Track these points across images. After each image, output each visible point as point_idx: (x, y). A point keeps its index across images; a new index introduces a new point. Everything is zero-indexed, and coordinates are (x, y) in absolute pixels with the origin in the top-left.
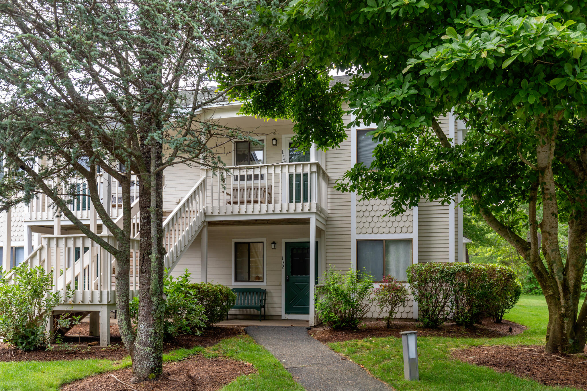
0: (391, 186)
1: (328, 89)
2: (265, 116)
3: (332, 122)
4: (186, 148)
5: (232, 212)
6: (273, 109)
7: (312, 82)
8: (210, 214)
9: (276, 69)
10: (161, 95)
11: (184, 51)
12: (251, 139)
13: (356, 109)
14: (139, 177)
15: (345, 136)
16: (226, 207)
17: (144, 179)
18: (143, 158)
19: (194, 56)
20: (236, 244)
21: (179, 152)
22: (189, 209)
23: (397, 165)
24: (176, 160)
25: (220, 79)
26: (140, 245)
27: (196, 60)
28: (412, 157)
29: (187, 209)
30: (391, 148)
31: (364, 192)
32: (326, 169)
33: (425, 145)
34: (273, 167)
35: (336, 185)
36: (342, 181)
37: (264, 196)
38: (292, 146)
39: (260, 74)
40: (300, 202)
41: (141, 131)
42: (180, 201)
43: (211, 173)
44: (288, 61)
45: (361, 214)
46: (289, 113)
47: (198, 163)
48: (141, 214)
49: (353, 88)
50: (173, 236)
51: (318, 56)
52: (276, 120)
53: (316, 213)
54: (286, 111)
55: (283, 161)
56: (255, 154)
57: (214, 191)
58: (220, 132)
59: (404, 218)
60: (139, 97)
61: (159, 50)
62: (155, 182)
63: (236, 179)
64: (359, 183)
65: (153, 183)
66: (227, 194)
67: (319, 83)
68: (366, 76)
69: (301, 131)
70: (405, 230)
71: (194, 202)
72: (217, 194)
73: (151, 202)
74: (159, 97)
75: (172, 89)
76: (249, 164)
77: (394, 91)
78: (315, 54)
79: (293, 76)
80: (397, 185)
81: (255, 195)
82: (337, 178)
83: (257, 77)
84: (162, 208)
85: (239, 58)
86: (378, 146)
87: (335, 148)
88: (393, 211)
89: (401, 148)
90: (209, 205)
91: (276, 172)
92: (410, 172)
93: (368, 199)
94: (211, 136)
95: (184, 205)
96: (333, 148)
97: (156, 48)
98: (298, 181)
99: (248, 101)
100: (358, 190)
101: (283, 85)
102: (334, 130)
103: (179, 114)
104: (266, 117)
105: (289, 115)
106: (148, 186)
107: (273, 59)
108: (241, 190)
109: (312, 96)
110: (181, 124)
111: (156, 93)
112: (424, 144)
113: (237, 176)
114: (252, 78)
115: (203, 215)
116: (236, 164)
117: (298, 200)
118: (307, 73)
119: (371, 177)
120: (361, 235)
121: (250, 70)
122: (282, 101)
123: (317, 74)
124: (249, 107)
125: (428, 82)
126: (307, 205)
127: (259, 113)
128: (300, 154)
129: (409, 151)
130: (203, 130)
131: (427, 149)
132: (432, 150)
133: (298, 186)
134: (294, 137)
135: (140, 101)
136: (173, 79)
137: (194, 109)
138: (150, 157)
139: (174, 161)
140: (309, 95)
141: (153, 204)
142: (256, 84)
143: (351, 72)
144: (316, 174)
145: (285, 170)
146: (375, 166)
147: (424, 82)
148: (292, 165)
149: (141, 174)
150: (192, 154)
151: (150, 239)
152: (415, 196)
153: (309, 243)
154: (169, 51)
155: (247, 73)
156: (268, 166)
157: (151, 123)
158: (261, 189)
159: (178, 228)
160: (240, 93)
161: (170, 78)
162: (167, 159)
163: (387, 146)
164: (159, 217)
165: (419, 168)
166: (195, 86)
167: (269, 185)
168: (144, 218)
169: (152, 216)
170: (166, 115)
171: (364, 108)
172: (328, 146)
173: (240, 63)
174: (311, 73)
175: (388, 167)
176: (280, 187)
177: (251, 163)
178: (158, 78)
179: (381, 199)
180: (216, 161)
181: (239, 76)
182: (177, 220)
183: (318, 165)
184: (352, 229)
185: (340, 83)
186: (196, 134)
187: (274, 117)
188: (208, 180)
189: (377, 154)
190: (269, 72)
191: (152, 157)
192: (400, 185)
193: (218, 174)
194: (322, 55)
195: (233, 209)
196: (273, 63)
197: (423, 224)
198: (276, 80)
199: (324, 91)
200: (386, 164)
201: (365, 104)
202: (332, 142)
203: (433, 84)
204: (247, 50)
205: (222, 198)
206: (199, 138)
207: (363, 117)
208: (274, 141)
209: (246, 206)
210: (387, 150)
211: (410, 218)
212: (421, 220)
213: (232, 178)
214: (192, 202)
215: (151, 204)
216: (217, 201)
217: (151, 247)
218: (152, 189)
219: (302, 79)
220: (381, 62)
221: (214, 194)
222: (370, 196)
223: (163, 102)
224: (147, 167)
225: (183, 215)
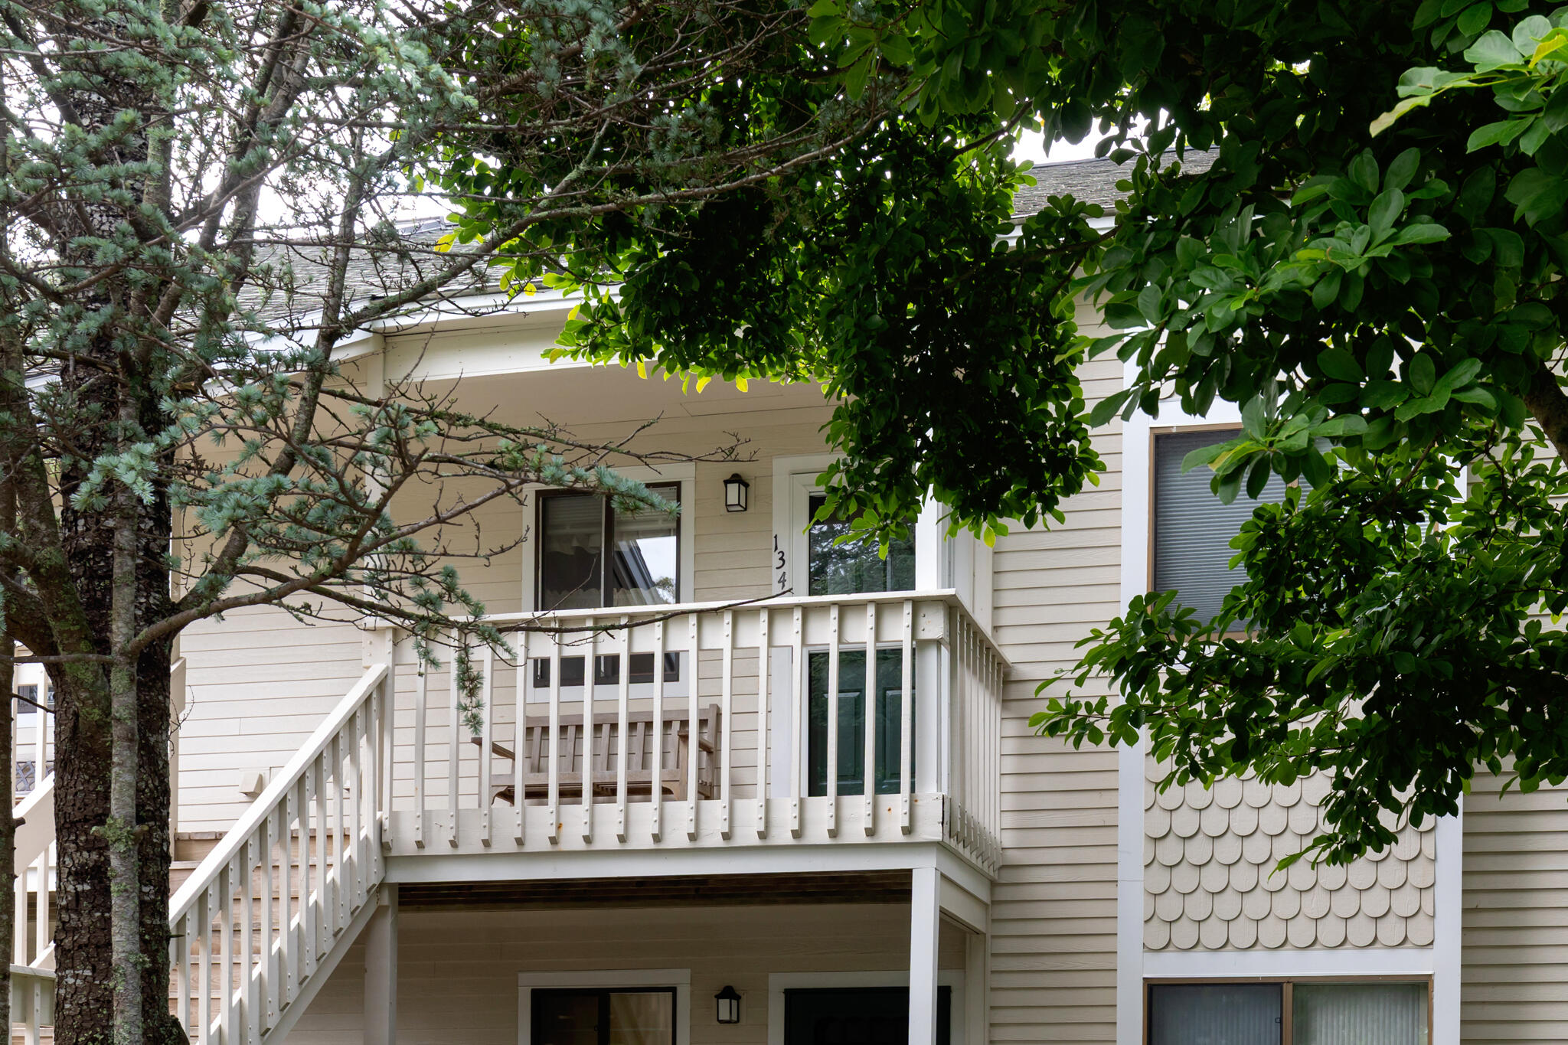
0: (1322, 715)
1: (1008, 228)
2: (685, 366)
3: (1023, 397)
4: (283, 528)
5: (520, 842)
6: (727, 329)
7: (928, 195)
8: (411, 850)
9: (744, 129)
10: (161, 267)
11: (278, 52)
12: (609, 481)
13: (1138, 330)
14: (54, 670)
15: (1090, 462)
16: (490, 815)
17: (79, 683)
18: (75, 578)
19: (332, 71)
20: (540, 997)
21: (252, 548)
22: (304, 823)
23: (1354, 608)
24: (237, 587)
25: (464, 181)
26: (59, 1006)
27: (345, 93)
28: (1432, 568)
29: (295, 825)
30: (1323, 522)
31: (1184, 745)
32: (996, 628)
33: (1502, 508)
34: (728, 618)
35: (1042, 707)
36: (1070, 686)
37: (681, 763)
38: (823, 512)
39: (662, 160)
40: (859, 790)
41: (65, 448)
42: (261, 785)
43: (410, 652)
44: (804, 94)
45: (1170, 852)
46: (808, 348)
47: (349, 601)
48: (61, 853)
49: (1131, 222)
50: (224, 958)
51: (955, 66)
52: (742, 383)
53: (940, 846)
54: (792, 341)
55: (777, 588)
56: (636, 552)
57: (431, 736)
58: (453, 448)
59: (1392, 874)
60: (53, 280)
61: (150, 45)
62: (130, 699)
63: (541, 679)
64: (1156, 699)
65: (123, 702)
66: (497, 750)
67: (962, 200)
68: (1199, 162)
69: (864, 438)
70: (1391, 931)
71: (330, 789)
72: (445, 752)
73: (114, 796)
74: (154, 280)
75: (220, 240)
76: (609, 603)
77: (1331, 234)
78: (941, 57)
79: (832, 166)
80: (1354, 708)
81: (637, 759)
82: (1047, 672)
83: (648, 172)
84: (164, 825)
85: (550, 78)
86: (1258, 514)
87: (1038, 525)
88: (1330, 839)
89: (1377, 526)
90: (407, 807)
91: (744, 641)
92: (1418, 642)
93: (1205, 780)
94: (409, 469)
95: (282, 803)
96: (1030, 521)
97: (137, 39)
98: (852, 685)
99: (603, 290)
100: (1155, 737)
101: (779, 215)
102: (1036, 436)
103: (251, 360)
104: (694, 369)
105: (811, 359)
106: (96, 714)
107: (729, 81)
108: (563, 729)
109: (927, 265)
110: (258, 410)
111: (134, 257)
112: (1496, 504)
113: (545, 662)
114: (624, 180)
115: (375, 854)
116: (544, 601)
117: (850, 783)
118: (901, 150)
119: (1221, 667)
120: (1169, 956)
121: (613, 135)
122: (773, 288)
123: (951, 152)
124: (606, 323)
125: (1510, 196)
126: (896, 805)
127: (658, 349)
128: (863, 551)
129: (1416, 539)
130: (371, 439)
131: (1510, 526)
132: (1534, 532)
133: (853, 711)
134: (834, 469)
135: (57, 297)
136: (226, 190)
137: (329, 336)
138: (109, 575)
139: (226, 594)
140: (907, 262)
141: (121, 805)
142: (645, 205)
143: (1127, 145)
144: (945, 652)
145: (789, 632)
146: (1242, 613)
147: (1487, 197)
148: (825, 607)
149: (63, 656)
150: (314, 558)
151: (108, 976)
152: (1443, 764)
153: (903, 993)
154: (201, 52)
155: (599, 156)
156: (700, 613)
157: (111, 407)
158: (667, 724)
159: (252, 917)
160: (562, 251)
161: (212, 182)
162: (192, 583)
163: (1306, 514)
164: (153, 869)
165: (1469, 625)
166: (336, 221)
167: (706, 704)
168: (79, 875)
169: (115, 862)
170: (191, 365)
171: (1177, 323)
172: (1008, 510)
173: (561, 107)
174: (922, 151)
175: (1309, 620)
176: (762, 717)
177: (617, 595)
178: (149, 186)
179: (1269, 778)
180: (435, 590)
181: (554, 167)
182: (243, 880)
183: (952, 607)
184: (1121, 927)
185: (1070, 199)
186: (339, 458)
187: (732, 368)
188: (400, 683)
189: (1252, 554)
190: (704, 147)
191: (117, 571)
192: (1367, 709)
193: (447, 654)
194: (977, 55)
195: (523, 826)
196: (728, 103)
197: (1485, 901)
198: (743, 189)
199: (987, 241)
200: (1297, 605)
201: (1183, 305)
202: (1023, 495)
203: (1533, 207)
204: (592, 45)
205: (468, 768)
206: (348, 479)
207: (1174, 369)
208: (733, 488)
209: (592, 813)
210: (1307, 533)
211: (1419, 874)
212: (1478, 883)
213: (523, 675)
214: (319, 790)
215: (114, 805)
216: (444, 786)
217: (110, 1016)
218: (117, 731)
219: (876, 178)
220: (1275, 94)
221: (430, 753)
222: (1214, 765)
223: (175, 303)
224: (91, 622)
225: (275, 853)
